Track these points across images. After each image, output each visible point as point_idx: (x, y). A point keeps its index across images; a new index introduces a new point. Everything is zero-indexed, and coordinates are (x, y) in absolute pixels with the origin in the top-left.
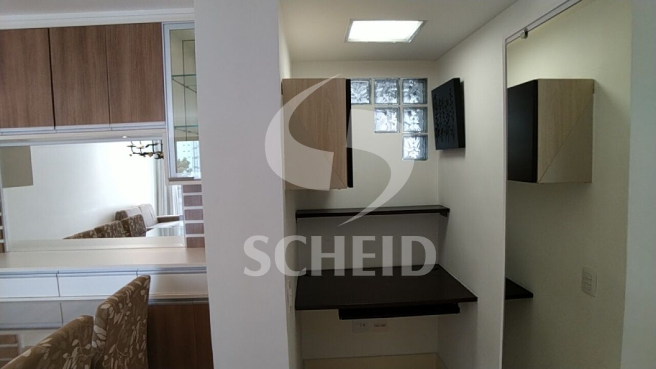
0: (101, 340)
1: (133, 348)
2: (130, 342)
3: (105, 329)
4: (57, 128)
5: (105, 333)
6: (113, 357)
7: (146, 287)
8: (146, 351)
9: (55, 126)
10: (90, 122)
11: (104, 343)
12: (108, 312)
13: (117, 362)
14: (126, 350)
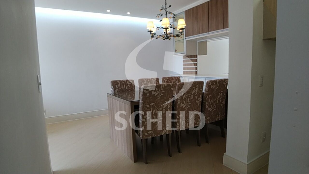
0: (207, 91)
1: (218, 101)
2: (217, 97)
3: (208, 88)
4: (210, 32)
5: (208, 89)
6: (210, 98)
7: (226, 82)
8: (225, 105)
9: (209, 32)
10: (218, 29)
11: (207, 92)
12: (209, 83)
13: (211, 101)
14: (215, 99)
